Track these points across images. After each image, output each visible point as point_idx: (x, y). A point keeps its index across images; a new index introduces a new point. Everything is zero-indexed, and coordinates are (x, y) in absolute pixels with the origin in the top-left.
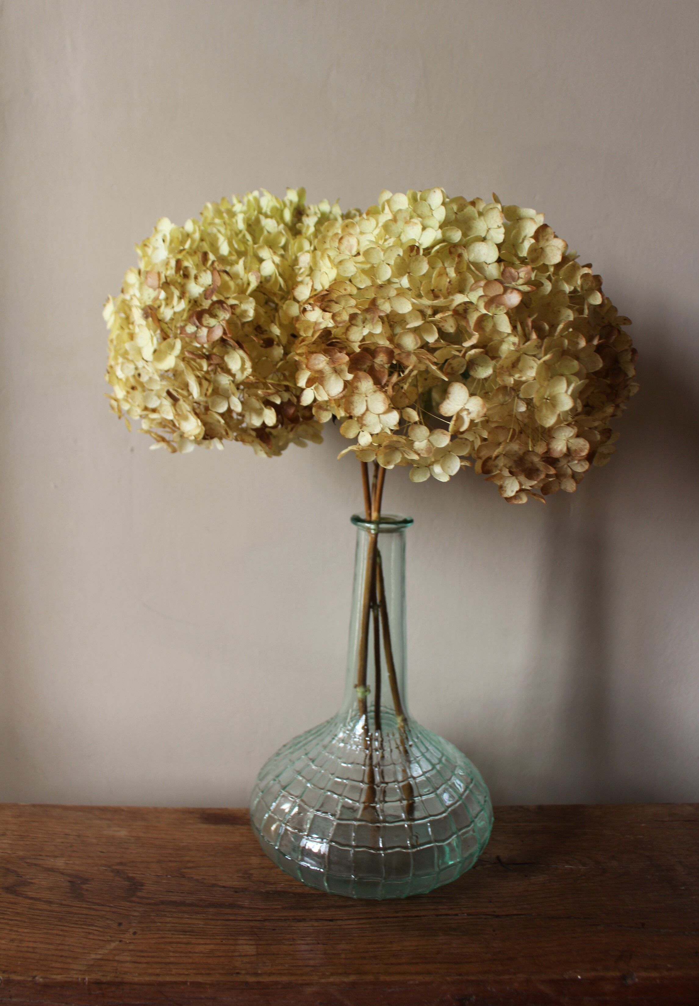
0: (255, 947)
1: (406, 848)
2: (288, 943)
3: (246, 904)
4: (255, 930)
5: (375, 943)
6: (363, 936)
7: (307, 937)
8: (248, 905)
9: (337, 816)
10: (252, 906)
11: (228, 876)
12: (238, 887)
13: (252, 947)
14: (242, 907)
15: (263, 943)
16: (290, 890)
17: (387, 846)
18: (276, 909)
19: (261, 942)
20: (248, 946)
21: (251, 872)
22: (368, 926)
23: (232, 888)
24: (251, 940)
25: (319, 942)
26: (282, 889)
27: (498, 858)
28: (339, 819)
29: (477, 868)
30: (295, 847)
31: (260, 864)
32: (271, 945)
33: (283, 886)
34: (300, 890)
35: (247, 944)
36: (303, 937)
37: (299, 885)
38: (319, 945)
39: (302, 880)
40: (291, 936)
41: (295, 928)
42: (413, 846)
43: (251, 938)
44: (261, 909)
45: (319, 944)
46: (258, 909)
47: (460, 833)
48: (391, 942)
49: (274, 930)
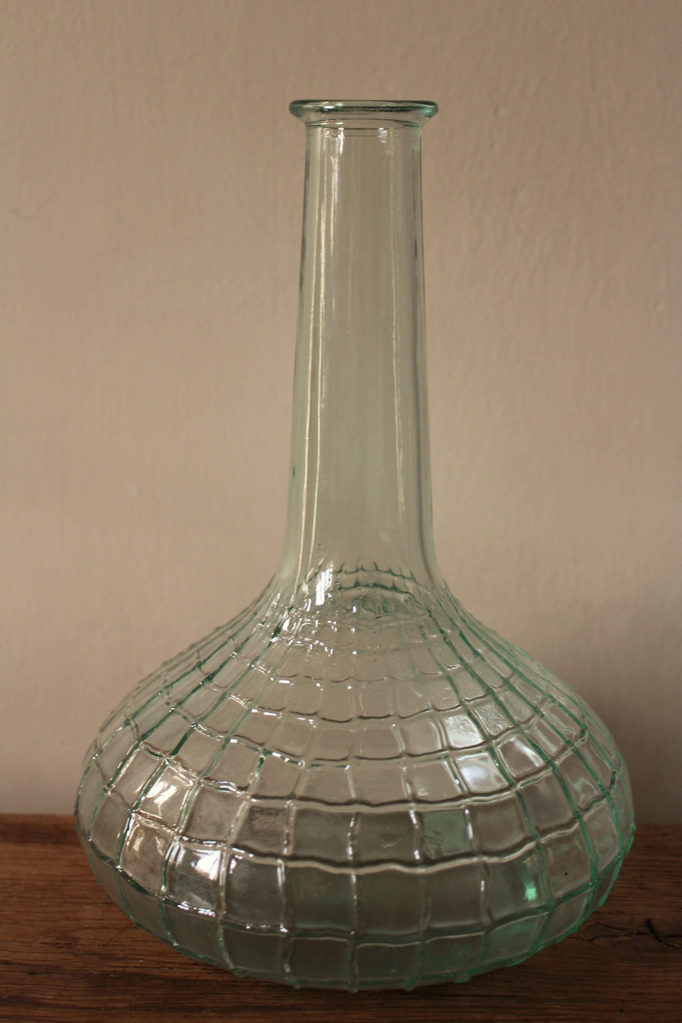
1: (413, 864)
3: (48, 997)
8: (52, 999)
9: (252, 791)
10: (60, 1002)
11: (22, 942)
12: (39, 963)
14: (37, 1004)
16: (156, 972)
17: (365, 857)
18: (113, 1008)
21: (77, 935)
23: (25, 965)
26: (139, 970)
27: (649, 923)
28: (255, 796)
29: (596, 941)
30: (155, 864)
31: (102, 920)
33: (142, 963)
34: (178, 973)
37: (179, 963)
39: (175, 944)
42: (427, 861)
44: (82, 1008)
46: (74, 1007)
47: (543, 840)
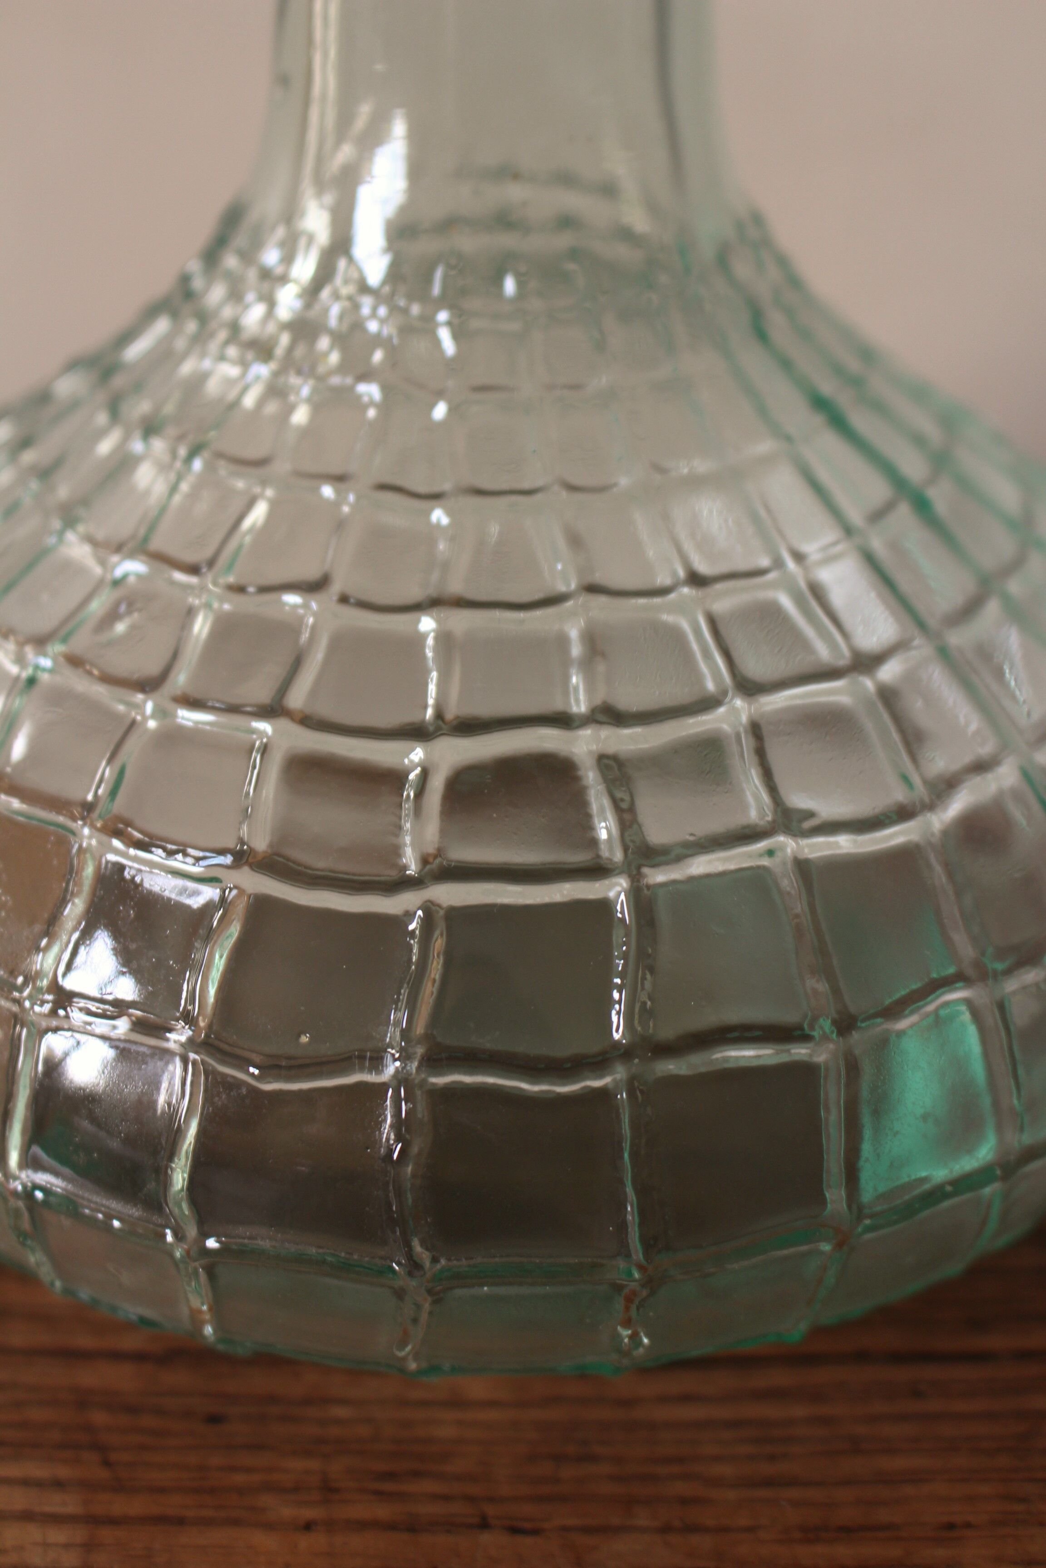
0: (79, 1534)
2: (287, 1512)
4: (99, 1418)
5: (847, 1531)
6: (769, 1482)
7: (417, 1474)
13: (58, 1535)
15: (136, 1506)
19: (119, 1506)
20: (33, 1533)
22: (799, 1411)
24: (58, 1484)
25: (490, 1510)
32: (181, 1521)
35: (27, 1516)
36: (390, 1476)
38: (485, 1538)
40: (314, 1464)
41: (340, 1412)
43: (63, 1472)
45: (484, 1525)
48: (951, 1526)
49: (214, 1419)
